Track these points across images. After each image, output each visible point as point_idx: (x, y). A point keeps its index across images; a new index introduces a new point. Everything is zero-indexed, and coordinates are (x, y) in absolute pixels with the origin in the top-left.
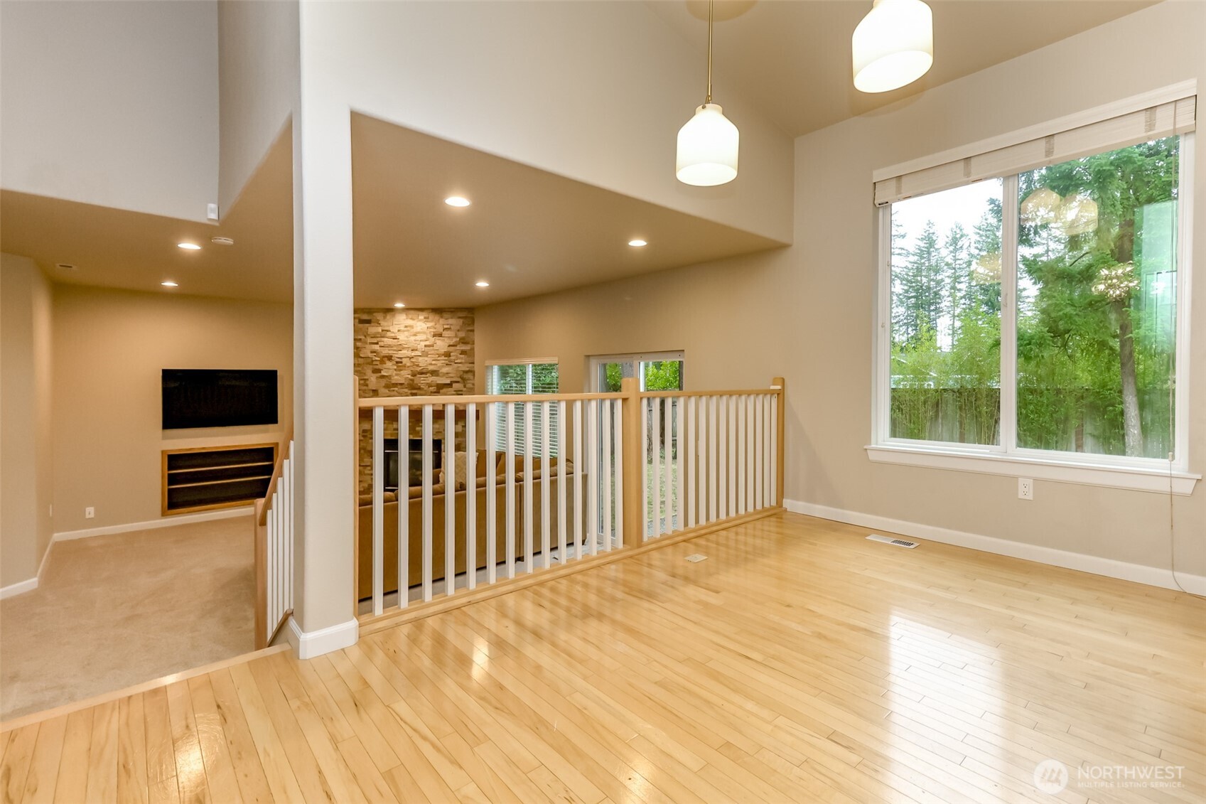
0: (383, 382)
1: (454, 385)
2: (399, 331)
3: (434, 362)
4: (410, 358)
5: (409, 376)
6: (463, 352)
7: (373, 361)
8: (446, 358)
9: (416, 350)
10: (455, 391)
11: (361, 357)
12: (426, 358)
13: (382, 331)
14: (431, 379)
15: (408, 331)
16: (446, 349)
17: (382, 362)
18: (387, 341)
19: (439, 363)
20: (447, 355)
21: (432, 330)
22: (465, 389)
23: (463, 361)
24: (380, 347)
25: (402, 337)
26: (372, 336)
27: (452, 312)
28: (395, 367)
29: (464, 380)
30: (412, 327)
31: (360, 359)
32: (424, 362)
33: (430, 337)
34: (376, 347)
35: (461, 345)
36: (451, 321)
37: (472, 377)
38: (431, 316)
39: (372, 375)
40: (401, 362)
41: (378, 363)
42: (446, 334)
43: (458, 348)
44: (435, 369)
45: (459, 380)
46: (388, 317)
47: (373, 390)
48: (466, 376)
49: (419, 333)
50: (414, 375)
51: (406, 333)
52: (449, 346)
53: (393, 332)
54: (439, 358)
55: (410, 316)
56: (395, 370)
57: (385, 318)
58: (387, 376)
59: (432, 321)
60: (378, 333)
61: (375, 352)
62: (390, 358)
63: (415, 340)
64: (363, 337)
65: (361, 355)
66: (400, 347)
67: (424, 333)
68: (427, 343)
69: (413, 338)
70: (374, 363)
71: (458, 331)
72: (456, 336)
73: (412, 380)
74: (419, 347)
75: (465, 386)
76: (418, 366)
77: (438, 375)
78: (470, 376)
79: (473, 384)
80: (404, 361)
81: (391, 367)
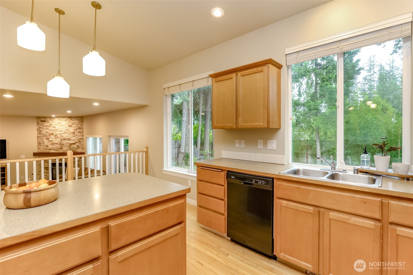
0: (50, 143)
1: (76, 143)
2: (56, 125)
3: (69, 136)
4: (60, 134)
5: (60, 141)
6: (79, 132)
7: (46, 135)
8: (73, 134)
9: (62, 131)
10: (77, 146)
11: (42, 134)
12: (66, 134)
13: (50, 124)
14: (68, 141)
15: (59, 124)
16: (73, 131)
17: (49, 135)
18: (51, 128)
19: (71, 136)
20: (74, 133)
21: (68, 124)
22: (80, 145)
23: (79, 135)
24: (49, 130)
25: (57, 127)
26: (46, 126)
27: (75, 118)
28: (55, 137)
29: (80, 142)
30: (61, 123)
31: (41, 135)
32: (65, 136)
33: (67, 126)
34: (47, 130)
35: (79, 129)
36: (74, 121)
37: (83, 141)
38: (68, 119)
39: (46, 140)
40: (57, 136)
41: (48, 136)
42: (73, 125)
43: (77, 130)
44: (69, 138)
45: (78, 142)
46: (52, 120)
47: (46, 146)
48: (80, 140)
49: (63, 125)
50: (61, 140)
51: (58, 125)
52: (74, 130)
53: (53, 125)
54: (71, 134)
55: (60, 119)
56: (55, 138)
57: (50, 120)
58: (51, 141)
59: (68, 121)
60: (48, 125)
61: (47, 132)
62: (52, 134)
63: (62, 128)
64: (42, 127)
65: (42, 133)
66: (56, 130)
67: (65, 125)
68: (66, 129)
69: (61, 127)
70: (47, 136)
71: (78, 124)
72: (77, 126)
73: (61, 142)
74: (63, 130)
75: (80, 144)
76: (63, 137)
77: (70, 140)
78: (82, 140)
79: (83, 143)
80: (58, 135)
81: (53, 137)
